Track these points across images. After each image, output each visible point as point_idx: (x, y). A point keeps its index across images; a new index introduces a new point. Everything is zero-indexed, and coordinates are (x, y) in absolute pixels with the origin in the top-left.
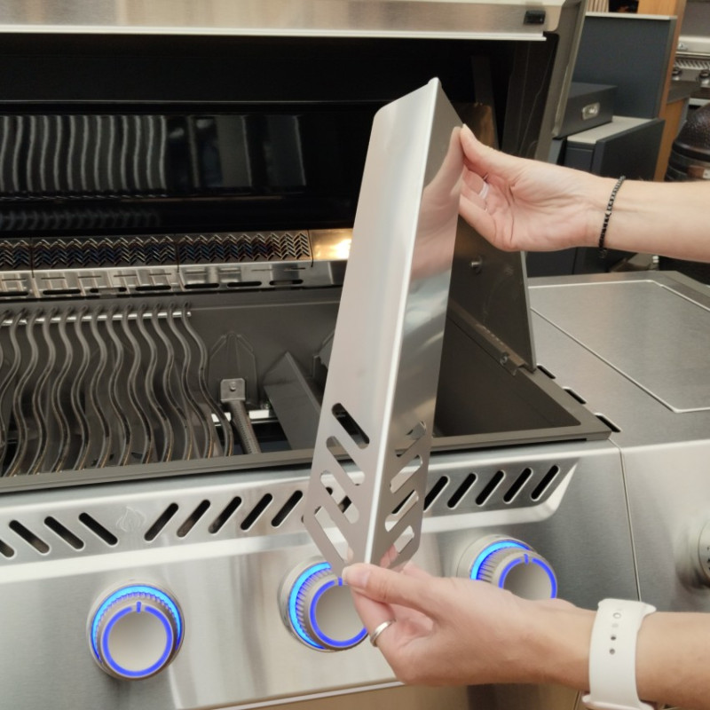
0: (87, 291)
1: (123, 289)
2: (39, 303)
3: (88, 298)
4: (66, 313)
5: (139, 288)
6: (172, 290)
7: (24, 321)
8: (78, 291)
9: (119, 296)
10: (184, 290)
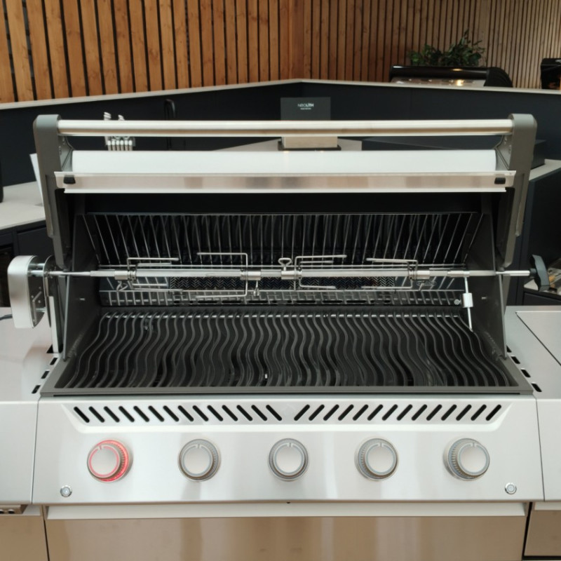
0: (271, 302)
1: (290, 301)
2: (246, 307)
3: (271, 305)
4: (260, 313)
5: (298, 301)
6: (316, 303)
7: (238, 316)
8: (267, 302)
9: (287, 305)
10: (323, 303)
